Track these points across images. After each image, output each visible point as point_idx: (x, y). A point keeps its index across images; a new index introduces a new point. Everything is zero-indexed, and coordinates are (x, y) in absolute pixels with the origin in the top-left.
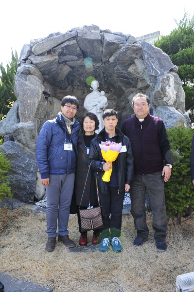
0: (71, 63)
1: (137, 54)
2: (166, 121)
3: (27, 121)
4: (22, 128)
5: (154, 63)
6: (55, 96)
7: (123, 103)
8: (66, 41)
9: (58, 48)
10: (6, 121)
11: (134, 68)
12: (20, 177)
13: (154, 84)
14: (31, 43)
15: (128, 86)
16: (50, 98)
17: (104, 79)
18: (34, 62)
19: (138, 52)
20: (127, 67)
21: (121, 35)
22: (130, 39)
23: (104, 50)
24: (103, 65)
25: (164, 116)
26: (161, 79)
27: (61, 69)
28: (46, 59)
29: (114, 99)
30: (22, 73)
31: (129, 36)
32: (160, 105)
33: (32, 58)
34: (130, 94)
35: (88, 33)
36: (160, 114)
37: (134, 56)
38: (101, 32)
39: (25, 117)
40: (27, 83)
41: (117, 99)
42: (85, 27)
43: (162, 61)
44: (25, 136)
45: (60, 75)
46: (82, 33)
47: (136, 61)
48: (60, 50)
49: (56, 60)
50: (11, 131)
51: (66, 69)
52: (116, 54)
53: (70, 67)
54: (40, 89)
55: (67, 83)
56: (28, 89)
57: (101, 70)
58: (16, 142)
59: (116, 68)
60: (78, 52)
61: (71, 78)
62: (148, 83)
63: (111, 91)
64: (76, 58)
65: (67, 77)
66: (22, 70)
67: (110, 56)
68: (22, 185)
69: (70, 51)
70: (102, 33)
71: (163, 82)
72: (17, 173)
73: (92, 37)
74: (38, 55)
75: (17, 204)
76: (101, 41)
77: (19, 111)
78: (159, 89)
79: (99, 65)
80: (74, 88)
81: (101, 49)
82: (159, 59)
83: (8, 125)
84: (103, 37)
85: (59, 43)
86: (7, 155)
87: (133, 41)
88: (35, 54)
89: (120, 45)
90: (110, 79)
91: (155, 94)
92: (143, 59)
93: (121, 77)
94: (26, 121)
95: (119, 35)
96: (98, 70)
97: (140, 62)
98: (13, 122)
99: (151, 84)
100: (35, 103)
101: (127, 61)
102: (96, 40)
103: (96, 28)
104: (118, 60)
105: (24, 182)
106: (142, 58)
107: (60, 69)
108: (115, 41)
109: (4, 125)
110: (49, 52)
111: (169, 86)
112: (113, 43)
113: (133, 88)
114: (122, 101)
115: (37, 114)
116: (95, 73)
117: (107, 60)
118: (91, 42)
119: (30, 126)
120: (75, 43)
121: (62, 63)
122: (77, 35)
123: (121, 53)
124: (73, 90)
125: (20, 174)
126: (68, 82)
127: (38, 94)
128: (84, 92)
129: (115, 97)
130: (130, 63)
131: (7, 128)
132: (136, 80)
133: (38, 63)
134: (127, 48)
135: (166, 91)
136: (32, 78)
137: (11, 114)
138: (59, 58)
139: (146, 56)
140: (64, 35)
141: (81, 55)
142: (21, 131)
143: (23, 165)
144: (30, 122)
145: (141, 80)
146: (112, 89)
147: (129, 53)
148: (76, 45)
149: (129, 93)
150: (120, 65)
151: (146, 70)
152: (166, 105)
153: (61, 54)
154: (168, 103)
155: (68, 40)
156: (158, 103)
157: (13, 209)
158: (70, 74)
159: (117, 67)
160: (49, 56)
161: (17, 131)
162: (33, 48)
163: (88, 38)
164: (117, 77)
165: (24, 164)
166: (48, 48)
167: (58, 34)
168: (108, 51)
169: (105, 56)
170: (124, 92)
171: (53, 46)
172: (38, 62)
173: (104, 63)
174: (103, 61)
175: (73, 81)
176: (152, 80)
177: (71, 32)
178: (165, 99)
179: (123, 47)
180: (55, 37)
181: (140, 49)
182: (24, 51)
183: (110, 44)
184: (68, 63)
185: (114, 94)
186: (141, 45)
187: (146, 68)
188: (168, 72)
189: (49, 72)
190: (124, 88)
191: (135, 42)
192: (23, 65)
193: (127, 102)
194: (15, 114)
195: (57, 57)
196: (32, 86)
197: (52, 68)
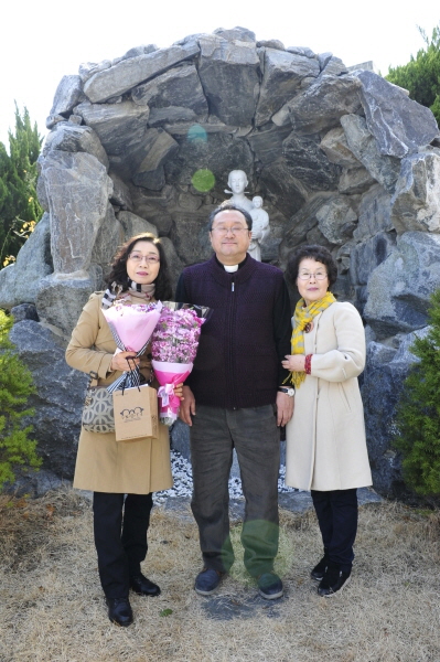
0: (175, 127)
1: (347, 104)
2: (427, 269)
3: (73, 271)
4: (59, 287)
5: (391, 124)
6: (134, 209)
7: (300, 230)
8: (170, 67)
9: (151, 86)
10: (15, 271)
11: (338, 138)
12: (56, 414)
13: (388, 178)
14: (82, 71)
15: (314, 186)
16: (123, 215)
17: (255, 169)
18: (90, 120)
19: (350, 98)
20: (317, 137)
21: (308, 54)
22: (330, 64)
23: (263, 92)
24: (257, 133)
25: (421, 256)
26: (414, 164)
27: (152, 142)
28: (120, 113)
29: (278, 219)
30: (59, 148)
31: (329, 58)
32: (407, 230)
33: (84, 110)
34: (320, 206)
35: (228, 47)
36: (410, 252)
37: (341, 106)
38: (259, 45)
39: (69, 260)
40: (73, 172)
41: (284, 219)
42: (220, 32)
43: (412, 119)
44: (67, 307)
45: (148, 157)
46: (210, 46)
47: (344, 120)
48: (155, 92)
49: (144, 117)
50: (29, 297)
51: (164, 143)
52: (295, 103)
53: (174, 136)
54: (104, 189)
55: (163, 177)
56: (76, 189)
57: (247, 146)
58: (43, 323)
59: (286, 141)
60: (198, 97)
61: (173, 166)
62: (374, 176)
63: (270, 199)
64: (190, 112)
65: (164, 164)
66: (60, 140)
67: (277, 110)
68: (61, 434)
69: (177, 93)
70: (262, 49)
71: (417, 171)
72: (48, 404)
73: (238, 58)
74: (98, 103)
75: (47, 483)
76: (258, 71)
77: (52, 245)
78: (409, 188)
79: (244, 132)
80: (179, 191)
81: (256, 90)
82: (404, 116)
83: (21, 280)
84: (264, 58)
85: (154, 71)
86: (21, 358)
87: (337, 69)
88: (91, 99)
89: (307, 80)
90: (268, 169)
91: (397, 202)
92: (364, 116)
93: (300, 164)
94: (69, 268)
95: (302, 55)
96: (240, 146)
97: (355, 123)
98: (35, 273)
99: (381, 179)
100: (92, 224)
101: (320, 120)
102: (246, 66)
103: (247, 35)
104: (297, 119)
105: (66, 426)
106: (360, 112)
107: (150, 140)
108: (295, 70)
109: (11, 280)
110: (127, 96)
111: (433, 182)
112: (290, 75)
113: (328, 190)
114: (298, 224)
115: (96, 251)
116: (233, 153)
117: (268, 119)
118: (234, 70)
119: (81, 283)
120: (193, 74)
121: (155, 125)
122: (199, 53)
123: (309, 100)
124: (177, 197)
125: (57, 406)
126: (166, 175)
127: (99, 201)
128: (203, 202)
129: (279, 213)
130: (325, 125)
131: (18, 287)
132: (338, 169)
133: (98, 124)
134: (327, 86)
135: (425, 195)
136: (84, 161)
137: (30, 251)
138: (150, 113)
139: (372, 108)
140: (166, 53)
141: (203, 105)
142: (57, 294)
143: (64, 383)
144: (81, 272)
145: (349, 171)
146: (272, 195)
147: (331, 99)
148: (195, 79)
149: (317, 203)
150: (300, 132)
151: (371, 144)
152: (423, 228)
153: (155, 103)
154: (429, 223)
155: (177, 65)
156: (403, 224)
157: (37, 496)
158: (171, 155)
159: (290, 138)
160: (127, 105)
161: (47, 295)
162: (87, 86)
163: (226, 59)
164: (288, 164)
165: (65, 379)
166: (126, 84)
167: (150, 49)
168: (274, 95)
169: (264, 110)
170: (303, 200)
171: (136, 80)
172: (100, 119)
173: (259, 128)
174: (257, 123)
175: (179, 172)
176: (384, 168)
177: (182, 44)
178: (421, 215)
179: (315, 85)
180: (143, 56)
181: (357, 89)
182: (64, 93)
183: (282, 76)
184: (168, 126)
185: (277, 206)
186: (359, 80)
187: (371, 137)
188: (428, 148)
189: (124, 148)
190: (304, 192)
191: (343, 73)
192: (62, 127)
193: (311, 226)
194: (39, 252)
195: (146, 109)
196: (85, 180)
197: (131, 139)
